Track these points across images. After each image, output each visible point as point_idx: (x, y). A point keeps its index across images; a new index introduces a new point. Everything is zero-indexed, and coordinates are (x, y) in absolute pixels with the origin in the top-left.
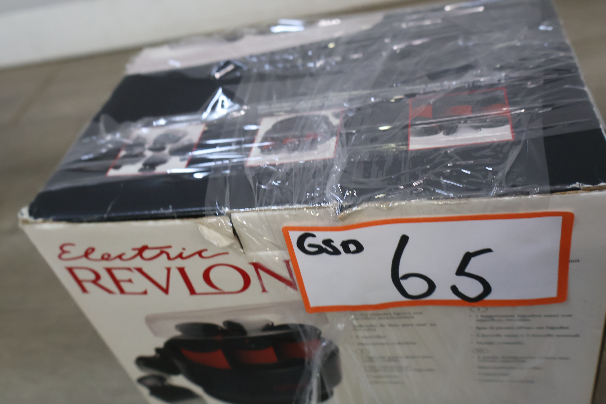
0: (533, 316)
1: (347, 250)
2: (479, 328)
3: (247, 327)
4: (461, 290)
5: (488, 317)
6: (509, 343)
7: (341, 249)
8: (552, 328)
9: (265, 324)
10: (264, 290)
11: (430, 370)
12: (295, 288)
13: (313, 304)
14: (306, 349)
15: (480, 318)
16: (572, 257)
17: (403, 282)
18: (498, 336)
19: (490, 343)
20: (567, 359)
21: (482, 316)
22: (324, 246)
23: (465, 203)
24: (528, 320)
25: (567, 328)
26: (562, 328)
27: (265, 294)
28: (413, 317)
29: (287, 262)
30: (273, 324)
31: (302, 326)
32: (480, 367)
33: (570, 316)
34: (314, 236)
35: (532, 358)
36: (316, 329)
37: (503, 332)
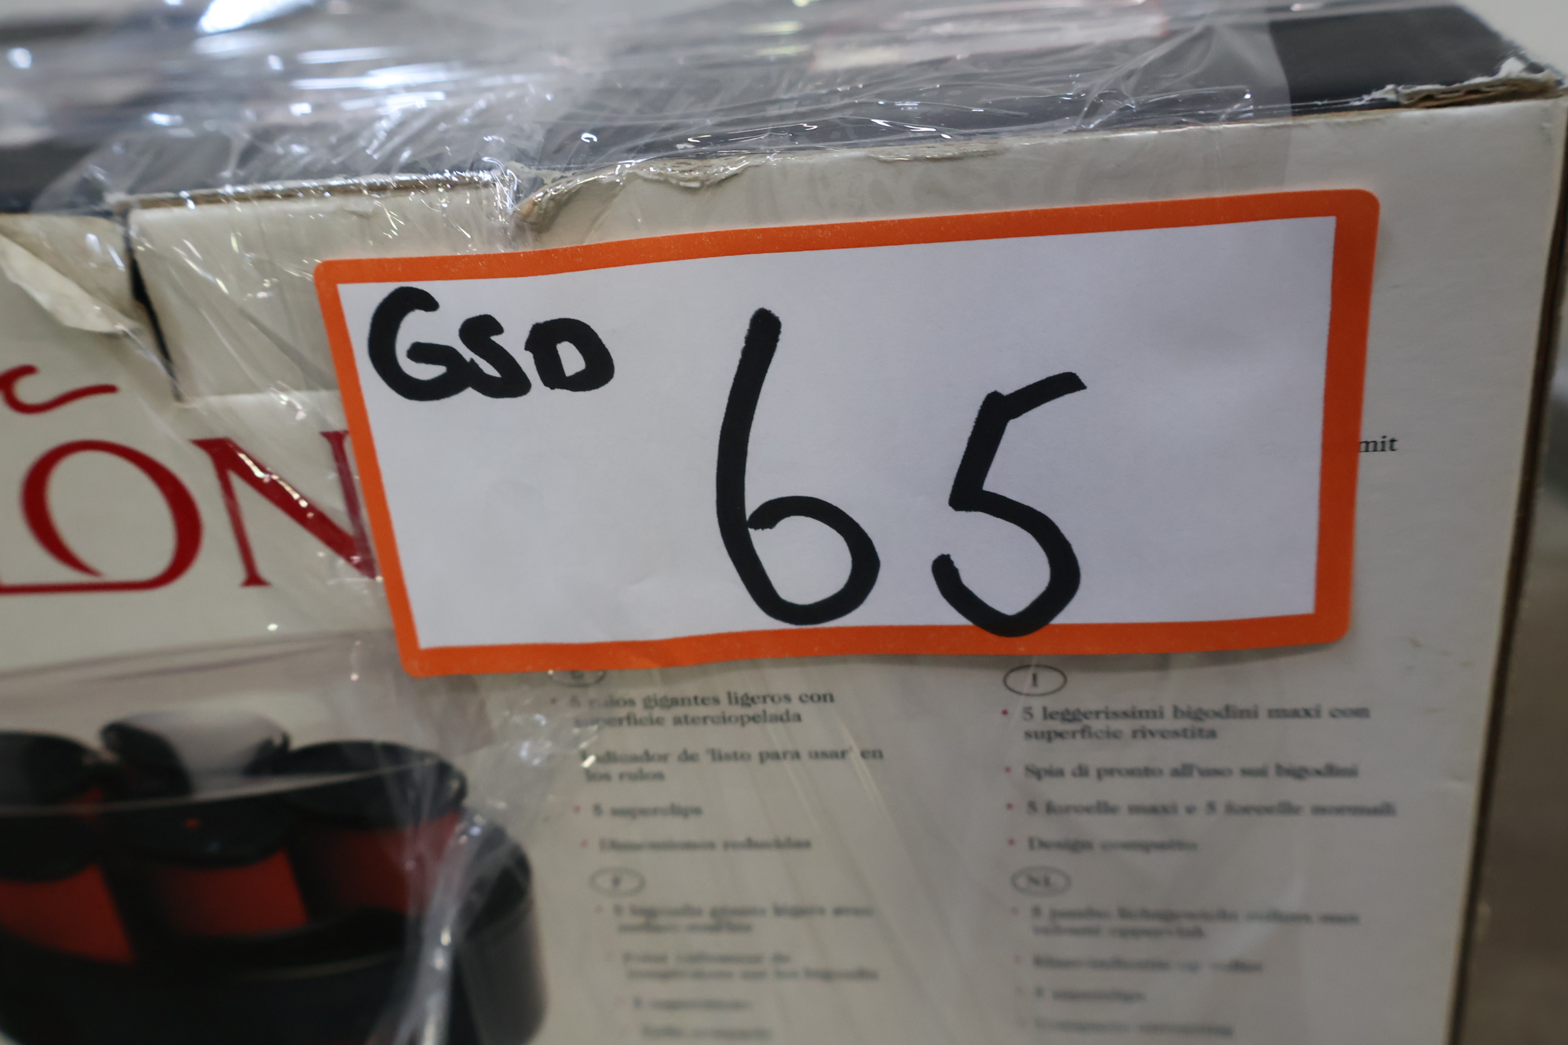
0: (1229, 712)
1: (553, 376)
2: (1036, 773)
3: (192, 757)
4: (970, 579)
5: (1069, 716)
6: (1146, 847)
7: (527, 362)
8: (1299, 773)
9: (256, 738)
10: (253, 579)
11: (863, 974)
12: (367, 568)
13: (428, 637)
14: (410, 865)
15: (1038, 724)
16: (1370, 430)
17: (759, 539)
18: (1104, 808)
19: (1077, 846)
20: (1351, 919)
21: (1048, 715)
22: (467, 354)
23: (983, 155)
24: (1212, 734)
25: (1351, 772)
26: (1331, 771)
27: (254, 591)
28: (798, 718)
29: (335, 439)
30: (286, 740)
31: (393, 752)
32: (1040, 962)
33: (1361, 713)
34: (428, 303)
35: (1224, 916)
36: (444, 770)
37: (1122, 791)
